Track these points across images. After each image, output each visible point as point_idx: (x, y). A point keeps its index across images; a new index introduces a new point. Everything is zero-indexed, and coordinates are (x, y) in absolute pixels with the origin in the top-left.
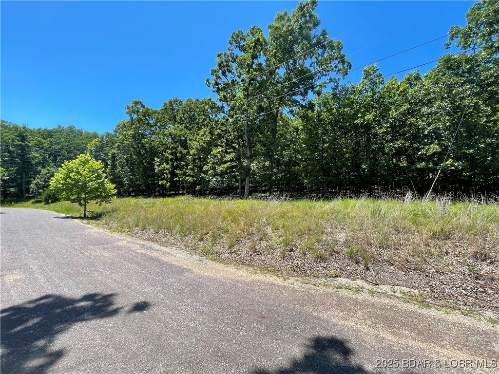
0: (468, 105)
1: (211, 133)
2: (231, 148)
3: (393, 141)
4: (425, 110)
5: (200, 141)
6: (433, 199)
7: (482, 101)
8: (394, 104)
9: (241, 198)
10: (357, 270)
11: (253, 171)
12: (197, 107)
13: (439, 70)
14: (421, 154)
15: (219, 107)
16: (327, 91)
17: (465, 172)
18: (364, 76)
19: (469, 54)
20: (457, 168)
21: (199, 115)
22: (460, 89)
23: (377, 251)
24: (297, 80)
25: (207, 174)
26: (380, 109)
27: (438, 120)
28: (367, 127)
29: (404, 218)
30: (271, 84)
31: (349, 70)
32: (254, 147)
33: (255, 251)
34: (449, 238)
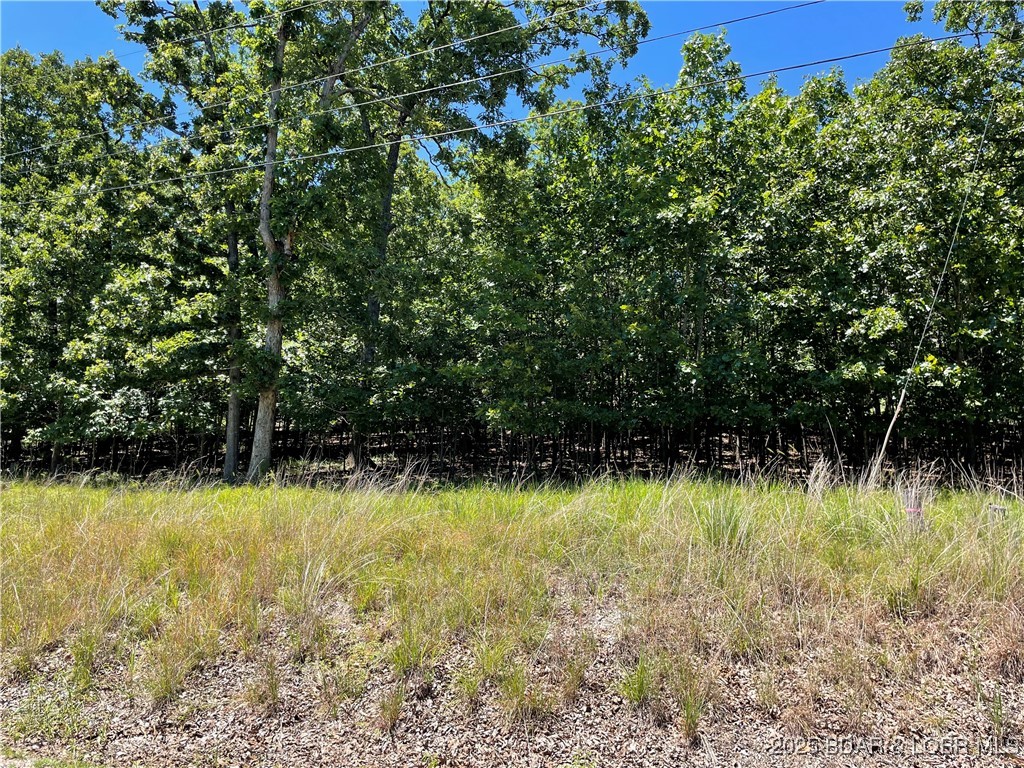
0: (972, 194)
1: (110, 205)
2: (197, 275)
3: (774, 287)
4: (860, 196)
5: (58, 234)
6: (887, 483)
7: (1003, 185)
8: (775, 169)
9: (232, 482)
10: (660, 750)
11: (292, 369)
12: (51, 89)
13: (894, 78)
14: (854, 335)
15: (149, 104)
16: (571, 100)
17: (969, 398)
18: (685, 66)
19: (967, 47)
20: (948, 384)
21: (58, 125)
22: (948, 145)
23: (726, 670)
24: (469, 45)
25: (80, 379)
26: (734, 181)
27: (896, 232)
28: (695, 235)
29: (807, 549)
30: (372, 44)
31: (640, 39)
32: (297, 274)
33: (273, 711)
34: (934, 612)
